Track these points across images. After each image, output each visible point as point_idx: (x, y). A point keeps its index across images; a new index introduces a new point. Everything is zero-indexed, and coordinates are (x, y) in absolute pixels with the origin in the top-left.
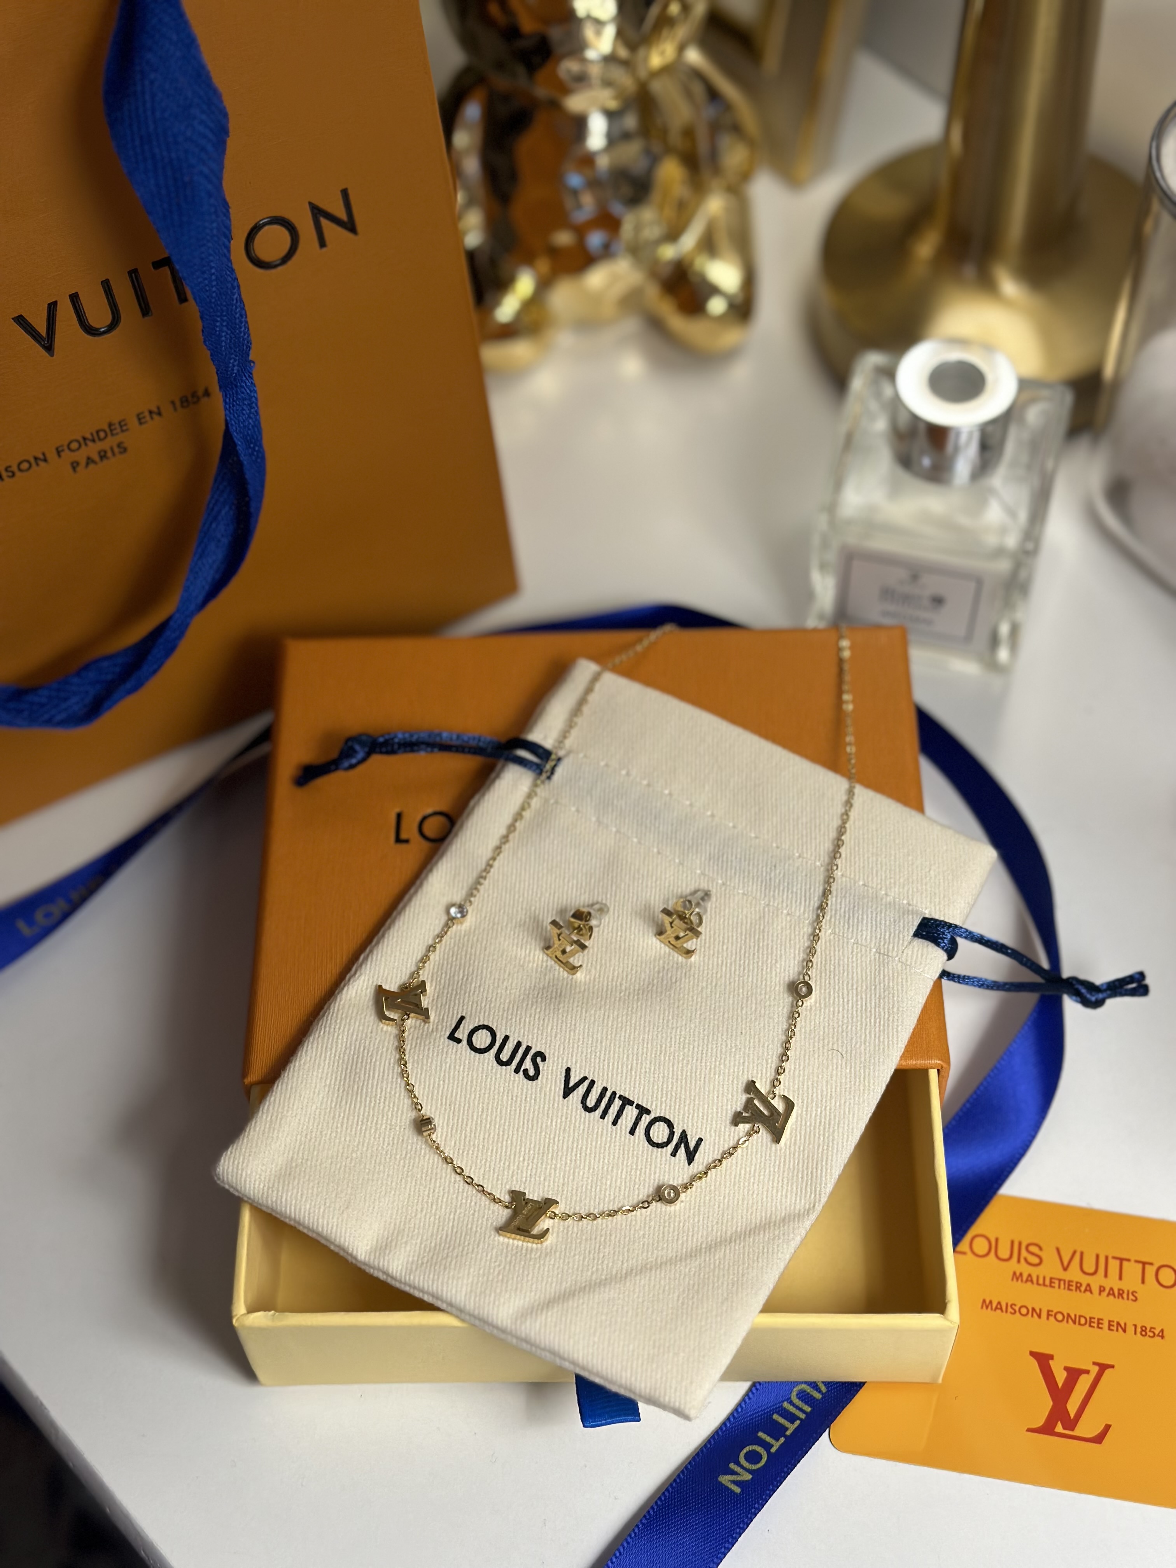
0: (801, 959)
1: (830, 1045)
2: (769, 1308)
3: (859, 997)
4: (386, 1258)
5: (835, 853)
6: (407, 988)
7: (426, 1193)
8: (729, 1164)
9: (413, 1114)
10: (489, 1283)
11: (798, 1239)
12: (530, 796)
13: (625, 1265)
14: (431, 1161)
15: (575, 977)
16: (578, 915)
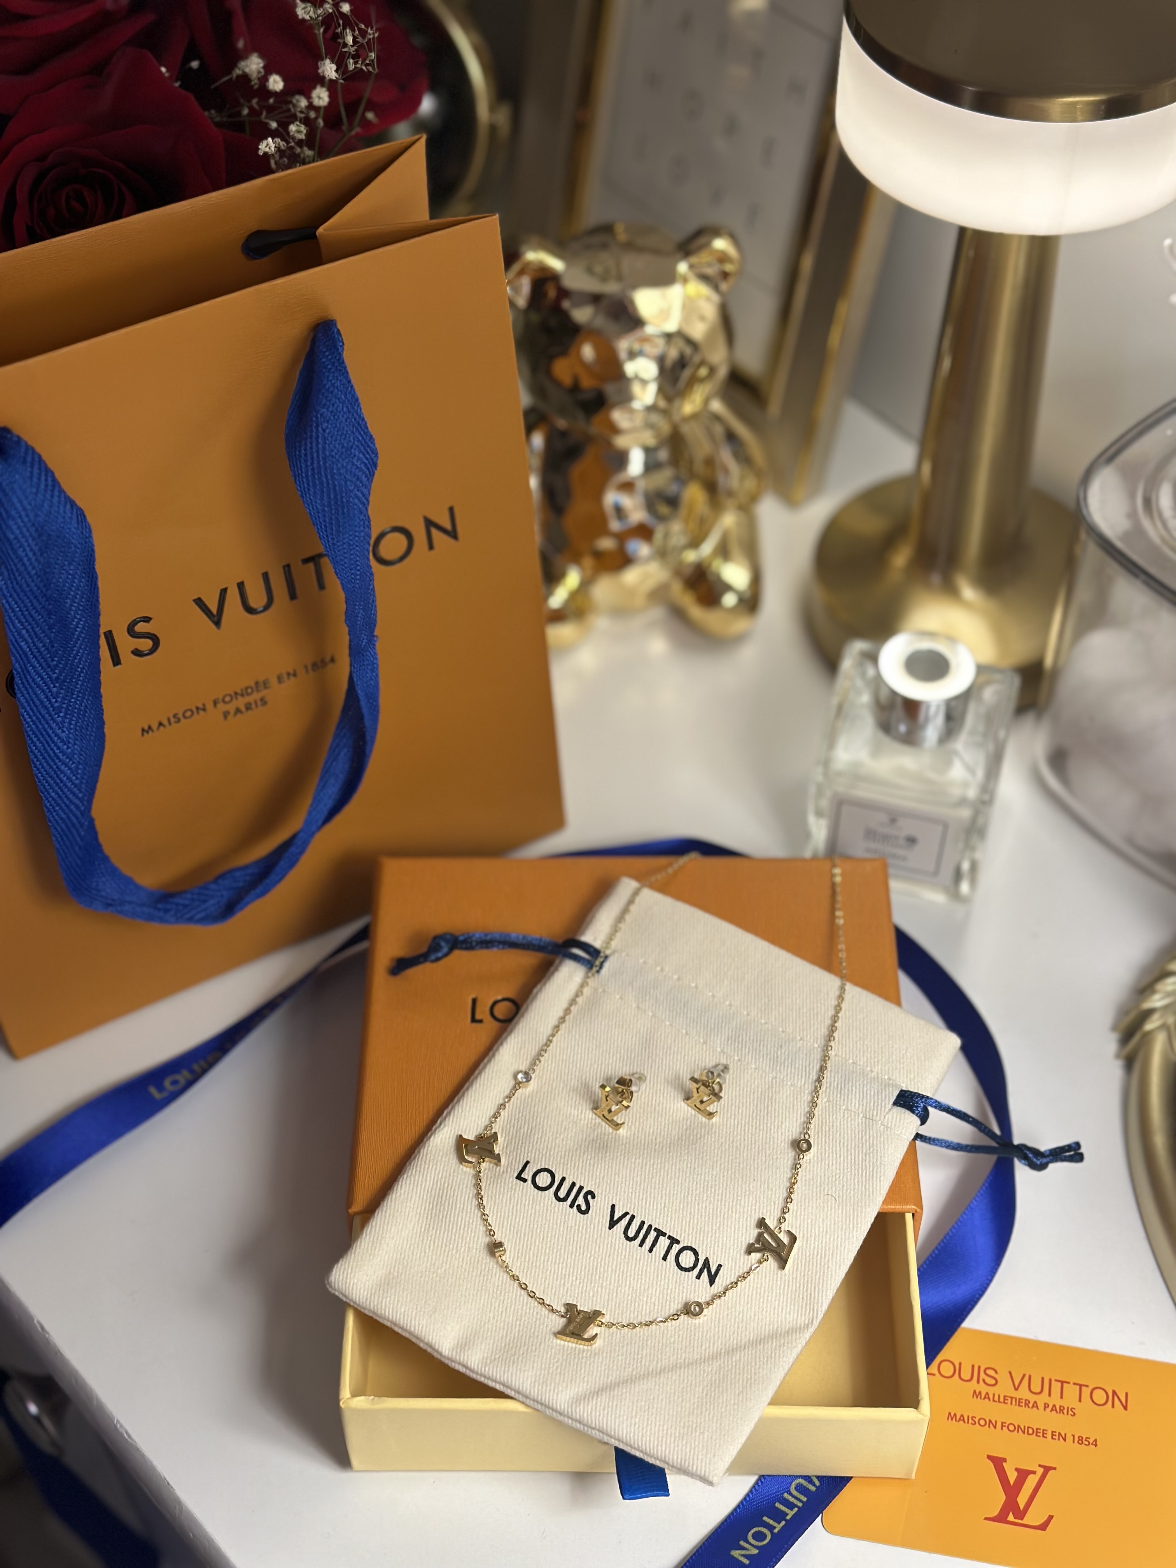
0: (802, 1120)
1: (826, 1192)
2: (775, 1402)
3: (849, 1153)
4: (466, 1354)
5: (830, 1037)
6: (482, 1137)
7: (497, 1304)
8: (743, 1287)
9: (487, 1240)
10: (550, 1375)
11: (800, 1347)
12: (582, 986)
13: (659, 1364)
14: (501, 1279)
15: (618, 1132)
16: (622, 1081)
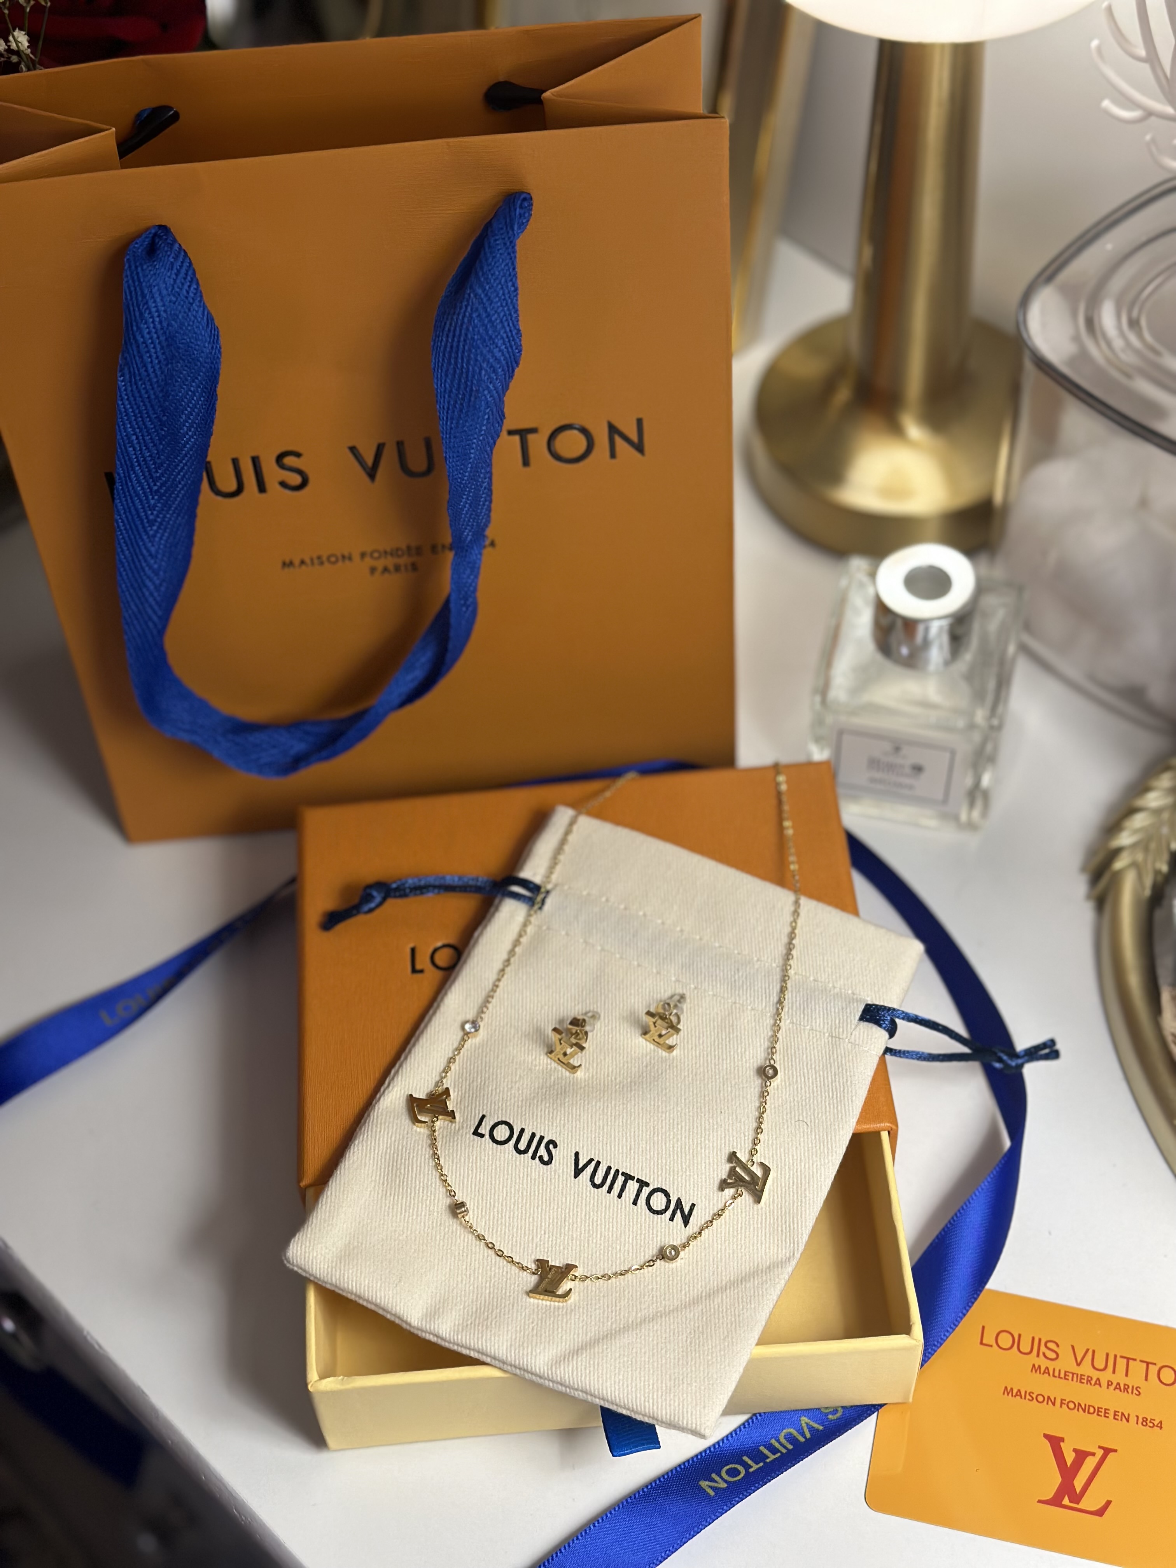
0: (766, 1046)
1: (797, 1118)
2: (762, 1341)
3: (818, 1075)
4: (436, 1322)
5: (788, 956)
6: (433, 1095)
7: (464, 1267)
8: (719, 1224)
9: (448, 1201)
10: (526, 1338)
11: (783, 1282)
12: (525, 925)
13: (639, 1315)
14: (466, 1240)
15: (575, 1075)
16: (575, 1022)
